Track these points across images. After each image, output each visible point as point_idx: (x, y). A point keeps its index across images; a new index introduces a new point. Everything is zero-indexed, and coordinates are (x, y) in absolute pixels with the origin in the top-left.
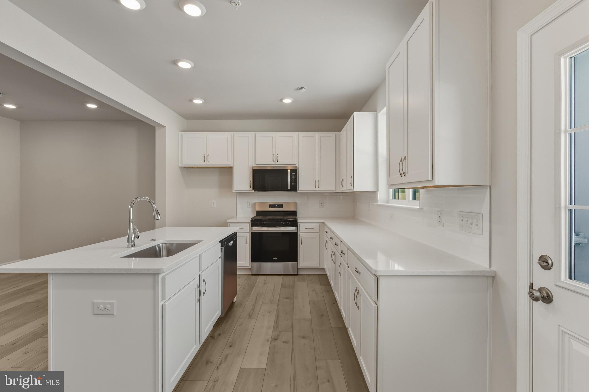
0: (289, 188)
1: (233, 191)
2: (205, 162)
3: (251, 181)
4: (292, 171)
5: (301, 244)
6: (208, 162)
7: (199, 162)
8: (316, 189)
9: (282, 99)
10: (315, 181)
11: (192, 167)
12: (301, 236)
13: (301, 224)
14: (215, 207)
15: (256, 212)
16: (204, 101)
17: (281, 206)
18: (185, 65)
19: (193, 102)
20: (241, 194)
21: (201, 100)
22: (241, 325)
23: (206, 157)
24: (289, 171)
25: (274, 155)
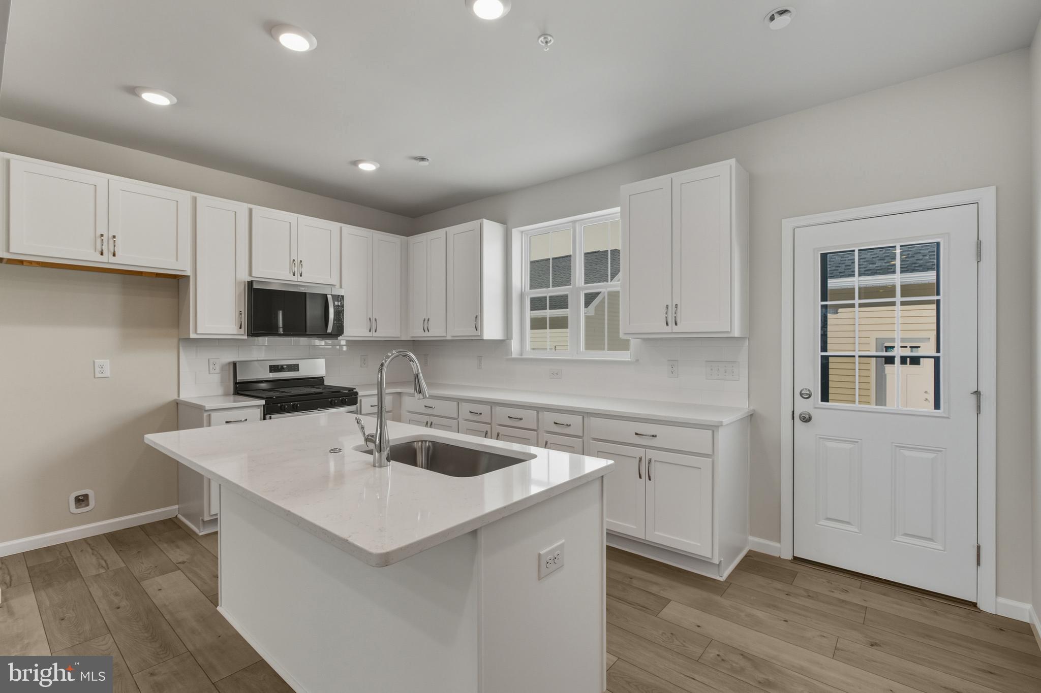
1: (194, 336)
2: (102, 254)
3: (240, 314)
4: (335, 298)
6: (114, 256)
7: (87, 255)
8: (370, 334)
9: (361, 162)
10: (370, 319)
13: (363, 400)
15: (237, 383)
17: (294, 368)
19: (140, 96)
20: (192, 342)
21: (167, 97)
23: (107, 242)
24: (330, 297)
25: (294, 260)
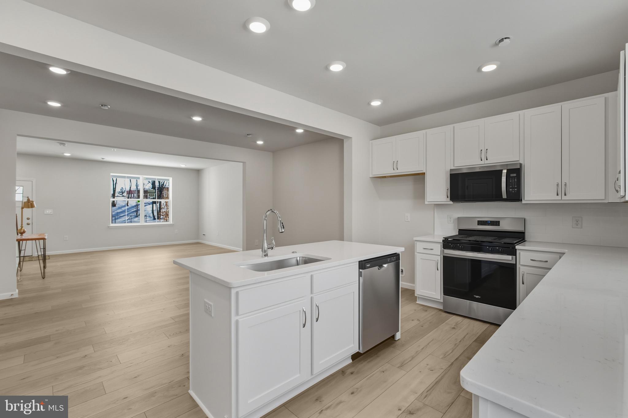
0: (504, 196)
1: (426, 203)
2: (394, 170)
3: (448, 189)
4: (509, 171)
5: (523, 283)
6: (397, 169)
7: (390, 171)
8: (559, 198)
9: (479, 67)
10: (558, 185)
11: (385, 177)
12: (521, 271)
13: (522, 253)
14: (409, 221)
15: (459, 230)
16: (382, 101)
17: (497, 223)
18: (337, 68)
19: (371, 105)
20: (439, 206)
21: (378, 101)
22: (383, 372)
23: (395, 165)
24: (505, 171)
25: (481, 150)
